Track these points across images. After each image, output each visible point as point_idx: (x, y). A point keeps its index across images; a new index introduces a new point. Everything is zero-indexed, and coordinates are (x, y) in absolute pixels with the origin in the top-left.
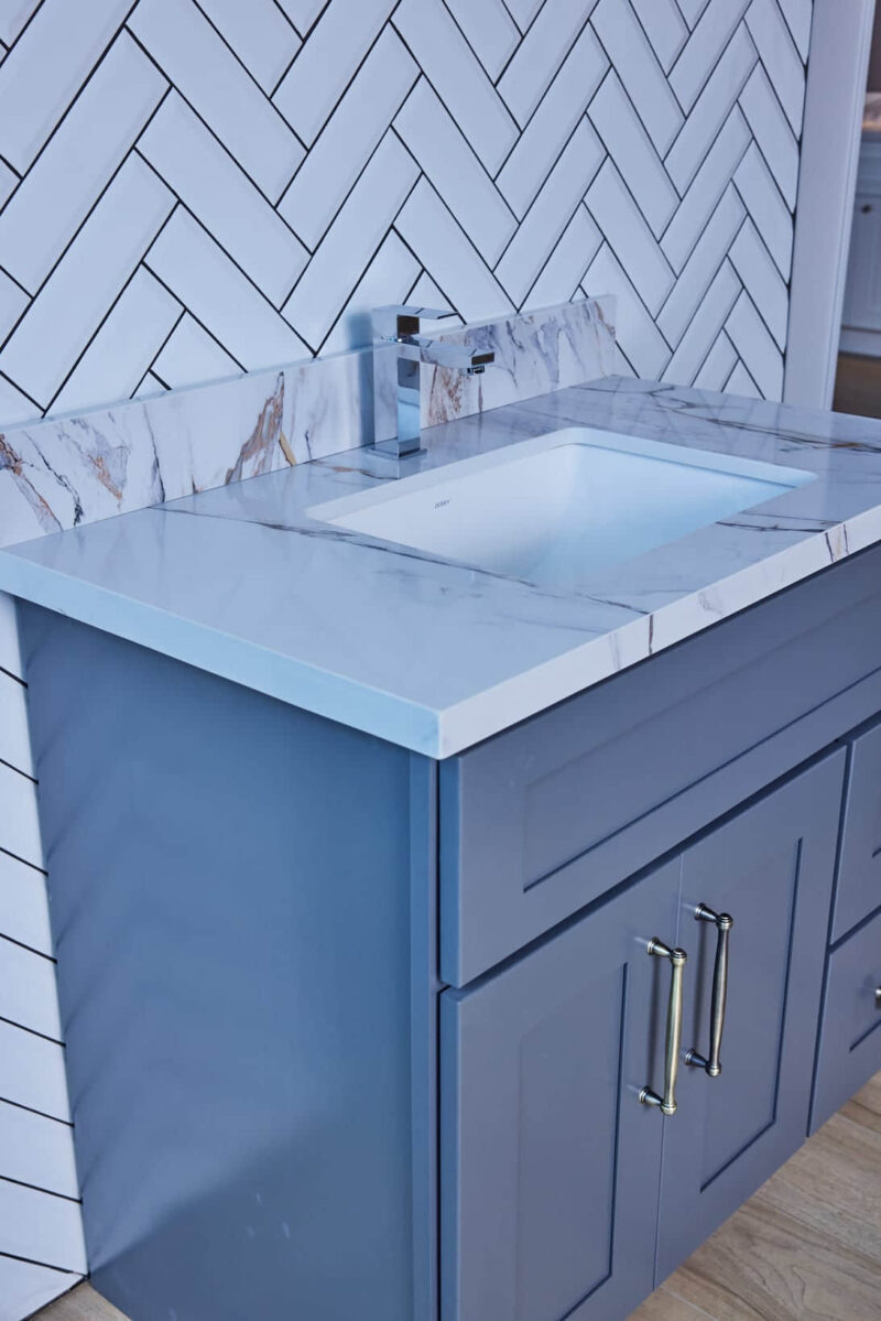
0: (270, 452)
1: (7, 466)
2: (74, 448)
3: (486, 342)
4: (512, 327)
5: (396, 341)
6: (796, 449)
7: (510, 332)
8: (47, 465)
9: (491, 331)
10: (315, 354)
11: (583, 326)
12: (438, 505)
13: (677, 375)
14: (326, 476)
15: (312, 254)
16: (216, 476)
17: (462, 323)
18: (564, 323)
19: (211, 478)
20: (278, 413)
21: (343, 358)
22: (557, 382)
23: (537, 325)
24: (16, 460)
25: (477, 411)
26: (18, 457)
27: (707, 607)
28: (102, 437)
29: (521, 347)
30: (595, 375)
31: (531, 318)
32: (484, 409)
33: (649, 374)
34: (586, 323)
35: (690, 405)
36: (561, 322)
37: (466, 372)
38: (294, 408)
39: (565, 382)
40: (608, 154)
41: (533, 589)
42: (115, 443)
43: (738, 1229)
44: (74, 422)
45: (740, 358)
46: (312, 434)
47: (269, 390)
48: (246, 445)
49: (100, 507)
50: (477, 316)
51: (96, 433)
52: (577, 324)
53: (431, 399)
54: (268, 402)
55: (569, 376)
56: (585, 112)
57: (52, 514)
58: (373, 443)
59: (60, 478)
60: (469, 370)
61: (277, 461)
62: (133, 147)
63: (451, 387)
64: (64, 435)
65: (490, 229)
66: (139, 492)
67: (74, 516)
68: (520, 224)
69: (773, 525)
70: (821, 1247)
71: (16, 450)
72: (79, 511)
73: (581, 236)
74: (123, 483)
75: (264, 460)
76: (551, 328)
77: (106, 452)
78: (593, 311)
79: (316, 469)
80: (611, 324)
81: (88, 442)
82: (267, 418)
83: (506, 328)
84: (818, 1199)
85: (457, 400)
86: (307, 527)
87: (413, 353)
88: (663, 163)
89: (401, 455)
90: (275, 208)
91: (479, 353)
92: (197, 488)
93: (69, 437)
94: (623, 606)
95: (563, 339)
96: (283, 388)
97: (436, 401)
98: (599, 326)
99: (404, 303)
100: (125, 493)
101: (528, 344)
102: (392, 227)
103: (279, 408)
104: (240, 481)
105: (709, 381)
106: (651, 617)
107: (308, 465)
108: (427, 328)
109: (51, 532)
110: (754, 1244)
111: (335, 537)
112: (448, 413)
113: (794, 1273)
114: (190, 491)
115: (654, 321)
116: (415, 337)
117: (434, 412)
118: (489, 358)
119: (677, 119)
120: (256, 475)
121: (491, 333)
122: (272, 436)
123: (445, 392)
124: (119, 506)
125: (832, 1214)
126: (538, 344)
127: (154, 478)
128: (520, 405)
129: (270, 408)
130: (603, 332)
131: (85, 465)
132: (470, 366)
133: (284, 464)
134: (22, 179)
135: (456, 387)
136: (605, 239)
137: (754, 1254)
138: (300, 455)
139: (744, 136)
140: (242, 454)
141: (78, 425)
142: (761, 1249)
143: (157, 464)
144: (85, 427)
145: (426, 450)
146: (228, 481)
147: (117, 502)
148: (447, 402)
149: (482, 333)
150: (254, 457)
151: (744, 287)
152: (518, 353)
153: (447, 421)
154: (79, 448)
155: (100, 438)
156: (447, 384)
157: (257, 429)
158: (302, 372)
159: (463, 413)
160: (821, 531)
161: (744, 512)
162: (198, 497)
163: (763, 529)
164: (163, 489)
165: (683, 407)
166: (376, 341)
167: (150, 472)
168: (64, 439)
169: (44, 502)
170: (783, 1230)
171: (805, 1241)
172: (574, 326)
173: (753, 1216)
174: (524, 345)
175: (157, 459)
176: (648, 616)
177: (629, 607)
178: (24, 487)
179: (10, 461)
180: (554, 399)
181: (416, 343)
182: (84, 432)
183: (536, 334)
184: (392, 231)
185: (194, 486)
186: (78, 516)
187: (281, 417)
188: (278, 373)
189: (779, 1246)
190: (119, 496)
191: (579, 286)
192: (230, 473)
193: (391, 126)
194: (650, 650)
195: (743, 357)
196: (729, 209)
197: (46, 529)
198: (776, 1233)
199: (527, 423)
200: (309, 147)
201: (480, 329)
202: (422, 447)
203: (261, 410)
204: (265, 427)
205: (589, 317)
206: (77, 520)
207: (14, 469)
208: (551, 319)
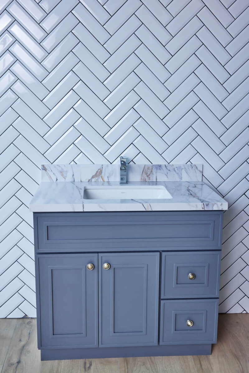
0: (99, 178)
1: (44, 170)
3: (159, 168)
4: (167, 166)
8: (52, 171)
10: (111, 163)
11: (191, 169)
16: (86, 180)
17: (151, 163)
18: (184, 168)
20: (101, 172)
22: (182, 179)
25: (155, 181)
29: (169, 170)
30: (194, 180)
31: (173, 165)
32: (157, 181)
38: (105, 171)
42: (65, 170)
44: (57, 166)
46: (109, 177)
48: (93, 176)
49: (61, 180)
52: (188, 168)
53: (142, 176)
54: (99, 169)
55: (186, 179)
57: (52, 179)
59: (54, 173)
61: (100, 180)
63: (148, 175)
66: (69, 178)
68: (169, 147)
71: (46, 168)
72: (57, 180)
74: (66, 177)
75: (97, 179)
76: (179, 168)
77: (63, 171)
81: (60, 169)
82: (98, 172)
83: (165, 166)
85: (149, 178)
92: (82, 181)
95: (183, 171)
96: (102, 168)
98: (196, 170)
99: (135, 158)
100: (66, 179)
101: (172, 170)
104: (91, 182)
114: (80, 181)
115: (217, 172)
117: (142, 179)
120: (95, 182)
121: (160, 166)
122: (100, 176)
123: (146, 175)
126: (175, 171)
129: (99, 171)
130: (198, 172)
131: (59, 172)
133: (102, 181)
136: (198, 152)
138: (106, 180)
143: (73, 175)
146: (89, 181)
147: (64, 179)
148: (146, 177)
149: (157, 166)
150: (95, 178)
152: (168, 171)
153: (146, 181)
154: (58, 169)
155: (62, 169)
156: (146, 174)
157: (96, 174)
158: (107, 166)
159: (151, 181)
164: (74, 179)
167: (72, 177)
168: (56, 168)
169: (50, 177)
174: (170, 170)
178: (47, 174)
180: (180, 183)
182: (59, 167)
183: (174, 168)
184: (132, 144)
188: (101, 165)
191: (189, 161)
193: (132, 125)
197: (51, 181)
200: (111, 128)
203: (97, 171)
204: (98, 174)
205: (192, 167)
206: (56, 181)
207: (46, 170)
208: (179, 166)
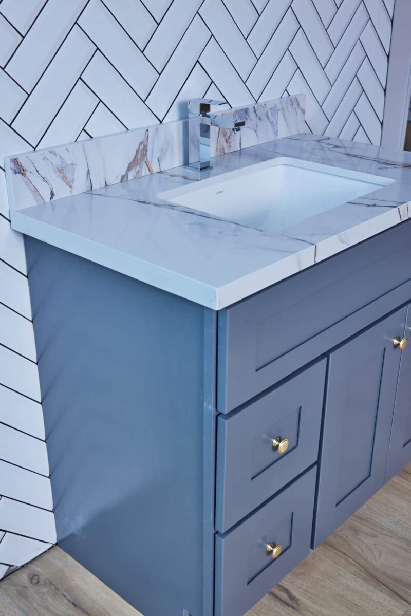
0: (141, 167)
1: (19, 173)
2: (50, 165)
3: (244, 116)
4: (256, 109)
5: (199, 115)
6: (387, 168)
7: (255, 111)
8: (38, 172)
9: (246, 111)
10: (161, 122)
11: (290, 109)
12: (218, 193)
13: (331, 132)
14: (166, 179)
15: (160, 74)
16: (116, 178)
17: (230, 108)
18: (281, 107)
19: (114, 179)
20: (145, 149)
21: (175, 124)
22: (277, 135)
23: (268, 109)
24: (23, 170)
25: (239, 149)
26: (24, 168)
27: (342, 242)
28: (63, 159)
29: (260, 119)
30: (294, 132)
31: (265, 105)
32: (242, 148)
33: (318, 131)
34: (291, 108)
35: (337, 147)
36: (279, 107)
37: (232, 130)
38: (153, 147)
39: (280, 136)
40: (301, 26)
41: (262, 233)
42: (69, 162)
43: (351, 528)
44: (50, 152)
45: (361, 125)
46: (161, 159)
47: (141, 138)
48: (130, 164)
49: (62, 192)
50: (237, 105)
51: (60, 157)
52: (287, 107)
53: (217, 143)
54: (141, 144)
55: (283, 132)
56: (290, 6)
57: (40, 195)
58: (188, 164)
59: (44, 178)
60: (233, 130)
61: (145, 171)
62: (76, 23)
63: (227, 137)
64: (46, 158)
65: (244, 62)
66: (80, 185)
67: (50, 196)
68: (258, 60)
69: (373, 204)
70: (388, 536)
71: (23, 165)
72: (52, 194)
73: (287, 66)
74: (73, 181)
75: (138, 171)
76: (274, 110)
77: (65, 166)
78: (295, 102)
79: (163, 176)
80: (303, 108)
81: (57, 162)
82: (140, 151)
83: (252, 110)
84: (388, 515)
85: (230, 143)
86: (157, 202)
87: (207, 121)
88: (326, 30)
89: (201, 169)
90: (142, 52)
91: (239, 121)
93: (48, 159)
94: (303, 241)
95: (280, 115)
96: (148, 137)
97: (220, 145)
98: (297, 109)
99: (203, 97)
100: (74, 186)
101: (263, 117)
102: (198, 61)
103: (146, 147)
104: (127, 181)
105: (346, 136)
106: (316, 246)
107: (159, 174)
108: (214, 110)
109: (40, 203)
110: (358, 535)
111: (170, 207)
112: (225, 150)
113: (376, 548)
114: (104, 185)
115: (321, 107)
116: (208, 113)
117: (219, 149)
118: (243, 124)
119: (334, 9)
120: (135, 178)
121: (246, 112)
122: (143, 160)
123: (224, 140)
124: (71, 192)
125: (394, 522)
126: (268, 117)
127: (87, 179)
128: (259, 146)
129: (142, 147)
130: (299, 112)
131: (55, 173)
132: (234, 127)
133: (148, 173)
134: (24, 38)
135: (229, 137)
136: (298, 67)
137: (358, 539)
138: (155, 168)
139: (366, 17)
140: (128, 168)
141: (52, 154)
142: (362, 537)
143: (89, 172)
144: (55, 154)
145: (212, 167)
146: (122, 181)
147: (70, 190)
148: (225, 144)
149: (242, 113)
150: (134, 170)
151: (364, 91)
152: (259, 122)
153: (225, 154)
154: (53, 164)
156: (225, 136)
157: (136, 156)
158: (157, 129)
159: (232, 150)
160: (396, 207)
161: (360, 198)
162: (108, 187)
163: (369, 206)
164: (91, 184)
165: (333, 148)
166: (190, 116)
167: (85, 176)
168: (46, 160)
169: (37, 190)
170: (372, 528)
171: (382, 534)
172: (285, 109)
173: (357, 522)
174: (262, 117)
175: (89, 170)
176: (314, 246)
177: (306, 241)
178: (27, 182)
179: (20, 170)
180: (275, 144)
181: (209, 116)
182: (54, 157)
183: (267, 112)
184: (198, 63)
185: (106, 183)
186: (52, 196)
187: (147, 151)
188: (145, 130)
189: (370, 536)
190: (71, 187)
191: (286, 90)
192: (123, 177)
193: (197, 12)
194: (315, 261)
195: (362, 124)
196: (358, 53)
197: (37, 202)
198: (369, 530)
199: (260, 155)
200: (159, 23)
201: (241, 110)
202: (211, 166)
203: (138, 148)
204: (139, 156)
205: (293, 105)
206: (52, 198)
207: (22, 174)
208: (274, 106)
